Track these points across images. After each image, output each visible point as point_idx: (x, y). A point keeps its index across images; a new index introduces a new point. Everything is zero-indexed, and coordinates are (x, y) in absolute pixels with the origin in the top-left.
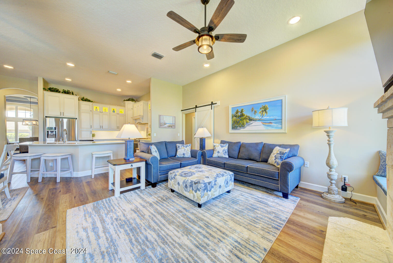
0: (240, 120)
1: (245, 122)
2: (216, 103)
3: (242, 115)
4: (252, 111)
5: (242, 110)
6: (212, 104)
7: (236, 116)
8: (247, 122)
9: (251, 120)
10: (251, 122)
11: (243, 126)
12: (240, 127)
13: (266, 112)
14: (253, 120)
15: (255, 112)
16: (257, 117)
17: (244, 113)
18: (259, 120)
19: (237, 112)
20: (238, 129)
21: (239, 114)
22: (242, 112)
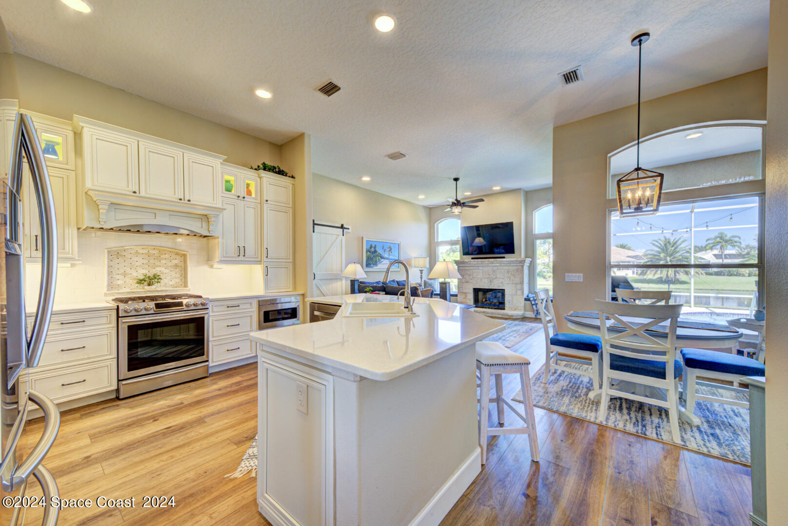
0: (374, 256)
1: (378, 260)
2: (348, 229)
3: (375, 252)
4: (383, 248)
5: (375, 246)
6: (342, 227)
7: (370, 252)
8: (379, 260)
9: (382, 257)
10: (382, 260)
11: (376, 264)
12: (373, 264)
13: (391, 252)
14: (384, 259)
15: (385, 250)
16: (386, 256)
17: (377, 249)
18: (387, 259)
19: (371, 247)
20: (372, 267)
21: (373, 250)
22: (375, 248)
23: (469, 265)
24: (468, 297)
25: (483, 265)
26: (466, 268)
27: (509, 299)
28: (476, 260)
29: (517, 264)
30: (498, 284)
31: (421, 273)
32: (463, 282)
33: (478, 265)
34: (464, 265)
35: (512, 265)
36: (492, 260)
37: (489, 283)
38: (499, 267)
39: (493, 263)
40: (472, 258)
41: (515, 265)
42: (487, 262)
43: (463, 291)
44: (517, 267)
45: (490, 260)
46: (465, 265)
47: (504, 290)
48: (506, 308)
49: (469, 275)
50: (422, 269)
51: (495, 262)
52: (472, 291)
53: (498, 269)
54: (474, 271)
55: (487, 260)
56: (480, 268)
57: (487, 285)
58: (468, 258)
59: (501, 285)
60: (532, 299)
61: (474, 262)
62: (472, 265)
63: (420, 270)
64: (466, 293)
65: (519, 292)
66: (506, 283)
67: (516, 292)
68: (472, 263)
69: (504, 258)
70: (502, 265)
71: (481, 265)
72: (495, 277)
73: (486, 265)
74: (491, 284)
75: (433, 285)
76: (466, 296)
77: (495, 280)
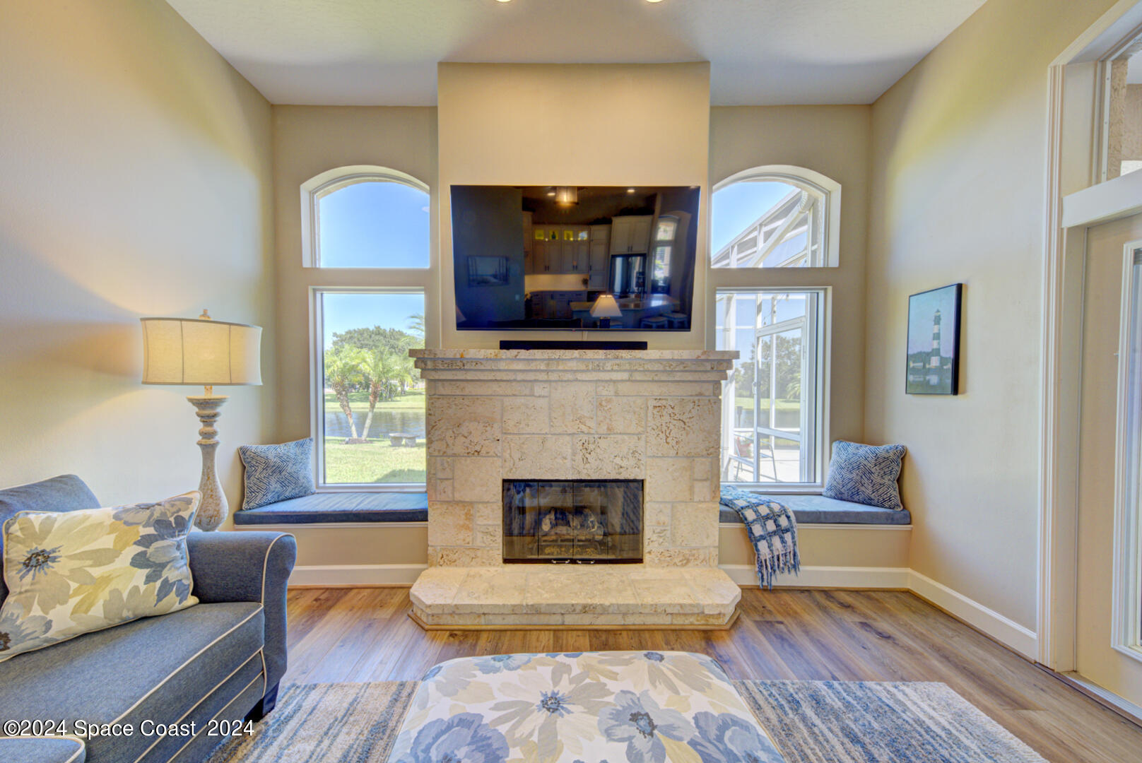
23: (490, 376)
24: (480, 521)
25: (554, 377)
26: (470, 389)
27: (662, 518)
28: (523, 353)
29: (696, 377)
30: (618, 460)
31: (208, 419)
32: (454, 455)
33: (531, 376)
34: (460, 376)
35: (678, 377)
36: (600, 354)
37: (579, 457)
38: (623, 388)
39: (598, 369)
40: (505, 345)
41: (689, 377)
42: (573, 365)
43: (458, 496)
44: (697, 388)
45: (590, 354)
46: (470, 376)
47: (642, 481)
48: (647, 558)
49: (489, 423)
50: (216, 393)
51: (608, 366)
52: (495, 493)
53: (617, 394)
54: (507, 401)
55: (576, 353)
56: (538, 390)
57: (568, 463)
58: (483, 344)
59: (632, 462)
60: (750, 515)
61: (515, 358)
62: (499, 376)
63: (202, 404)
64: (467, 505)
65: (702, 490)
66: (649, 454)
67: (691, 489)
68: (502, 365)
69: (642, 346)
70: (638, 376)
71: (543, 376)
72: (603, 429)
73: (569, 376)
74: (586, 460)
75: (290, 468)
76: (469, 517)
77: (603, 443)
